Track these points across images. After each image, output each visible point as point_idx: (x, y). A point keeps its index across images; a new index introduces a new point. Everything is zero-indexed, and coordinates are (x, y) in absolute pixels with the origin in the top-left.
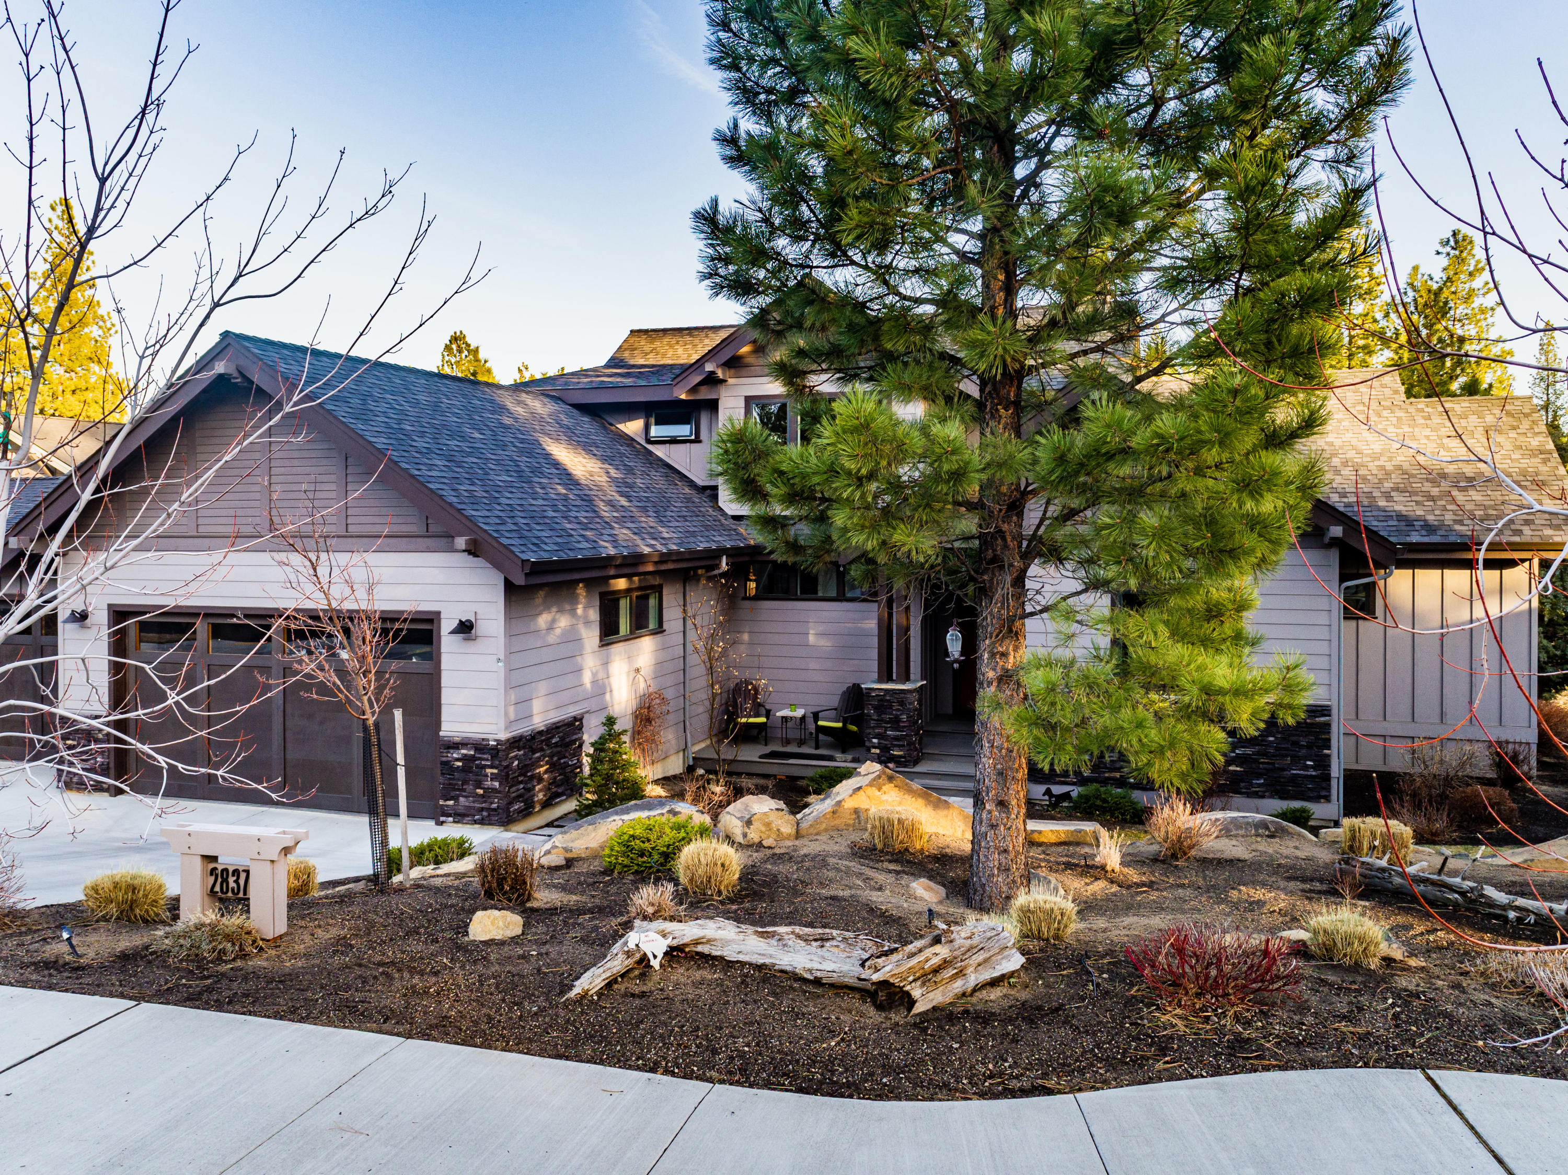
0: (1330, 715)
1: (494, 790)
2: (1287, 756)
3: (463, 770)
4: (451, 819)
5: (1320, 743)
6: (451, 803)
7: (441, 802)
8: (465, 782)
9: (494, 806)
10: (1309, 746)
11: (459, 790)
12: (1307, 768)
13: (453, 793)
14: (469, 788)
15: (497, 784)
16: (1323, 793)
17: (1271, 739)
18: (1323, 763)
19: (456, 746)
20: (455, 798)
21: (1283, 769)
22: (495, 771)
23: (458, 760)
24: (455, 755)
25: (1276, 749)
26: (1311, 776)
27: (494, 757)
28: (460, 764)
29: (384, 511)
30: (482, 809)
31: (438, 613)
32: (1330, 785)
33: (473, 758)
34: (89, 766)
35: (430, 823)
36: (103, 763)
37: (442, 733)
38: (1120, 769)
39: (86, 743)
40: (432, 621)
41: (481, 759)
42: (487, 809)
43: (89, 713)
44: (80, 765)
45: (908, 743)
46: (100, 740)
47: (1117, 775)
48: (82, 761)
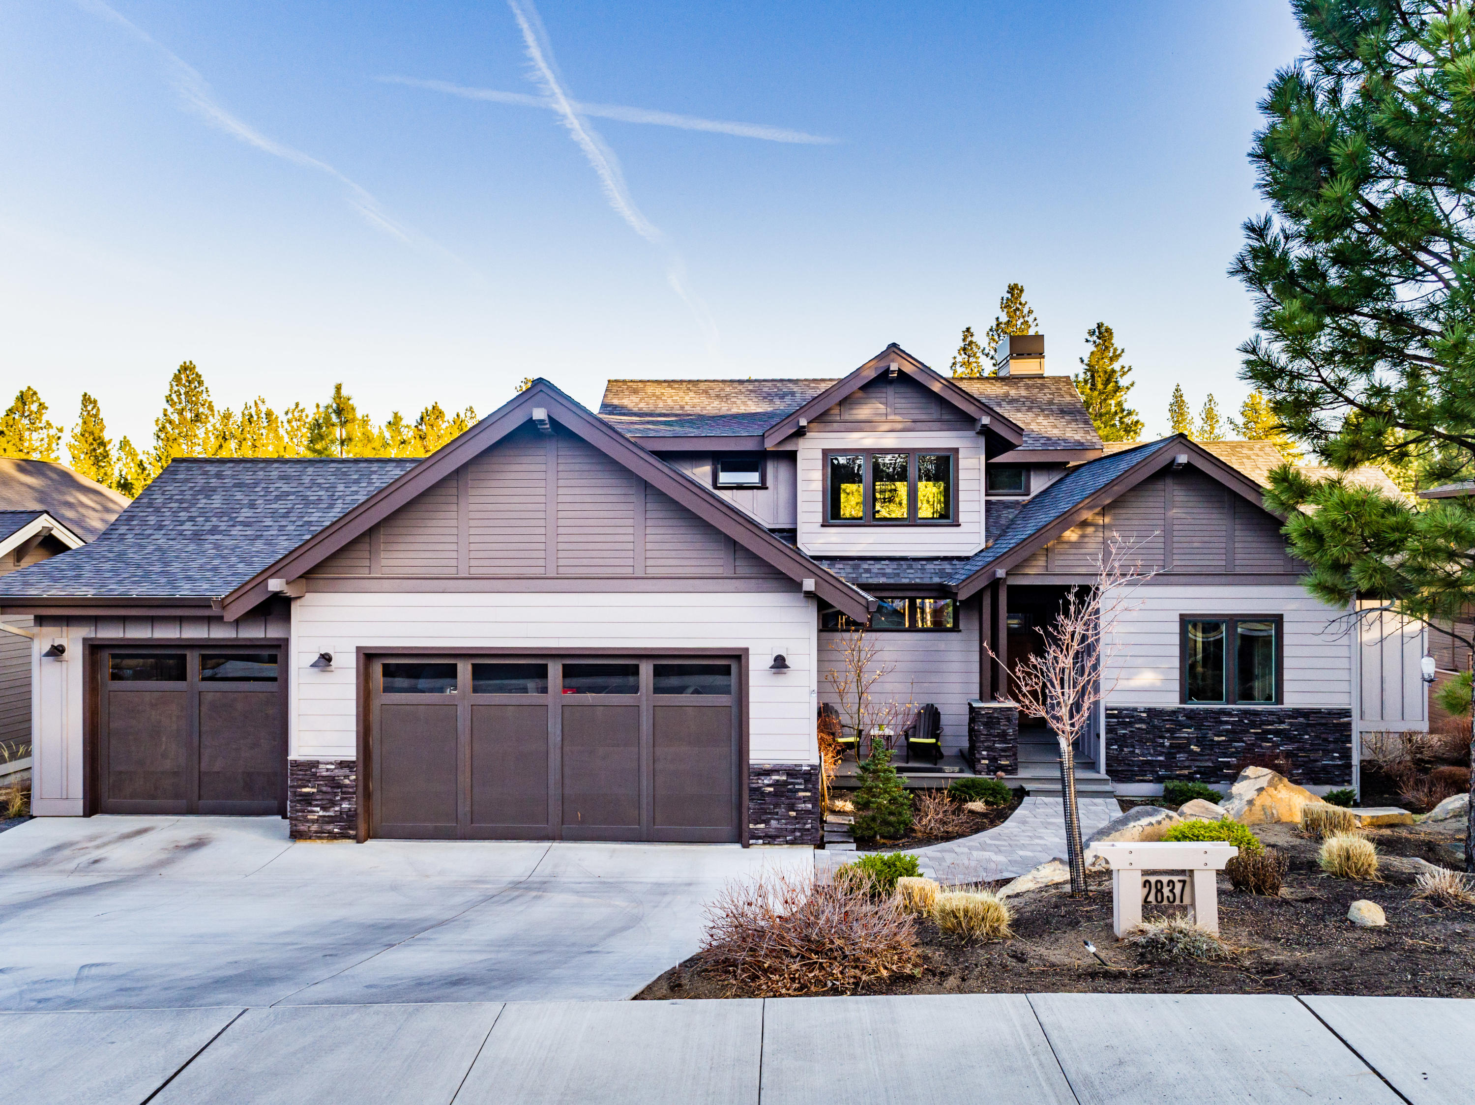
0: (1350, 716)
1: (808, 812)
2: (1319, 750)
3: (775, 794)
4: (761, 841)
5: (1344, 738)
6: (762, 826)
7: (751, 826)
8: (776, 805)
9: (808, 826)
10: (1335, 742)
11: (770, 813)
12: (1334, 759)
13: (764, 817)
14: (782, 810)
15: (810, 806)
16: (1347, 778)
17: (1307, 737)
18: (1346, 755)
19: (768, 773)
20: (766, 822)
21: (1317, 761)
22: (808, 794)
23: (769, 785)
24: (766, 782)
25: (1312, 745)
26: (1338, 765)
27: (807, 781)
28: (772, 789)
29: (688, 554)
30: (795, 830)
31: (746, 650)
32: (1351, 772)
33: (786, 783)
34: (331, 814)
35: (737, 847)
36: (350, 809)
37: (751, 762)
38: (1188, 767)
39: (329, 789)
40: (739, 657)
41: (794, 784)
42: (799, 830)
43: (333, 759)
44: (321, 813)
45: (1013, 754)
46: (346, 786)
47: (1186, 772)
48: (324, 808)
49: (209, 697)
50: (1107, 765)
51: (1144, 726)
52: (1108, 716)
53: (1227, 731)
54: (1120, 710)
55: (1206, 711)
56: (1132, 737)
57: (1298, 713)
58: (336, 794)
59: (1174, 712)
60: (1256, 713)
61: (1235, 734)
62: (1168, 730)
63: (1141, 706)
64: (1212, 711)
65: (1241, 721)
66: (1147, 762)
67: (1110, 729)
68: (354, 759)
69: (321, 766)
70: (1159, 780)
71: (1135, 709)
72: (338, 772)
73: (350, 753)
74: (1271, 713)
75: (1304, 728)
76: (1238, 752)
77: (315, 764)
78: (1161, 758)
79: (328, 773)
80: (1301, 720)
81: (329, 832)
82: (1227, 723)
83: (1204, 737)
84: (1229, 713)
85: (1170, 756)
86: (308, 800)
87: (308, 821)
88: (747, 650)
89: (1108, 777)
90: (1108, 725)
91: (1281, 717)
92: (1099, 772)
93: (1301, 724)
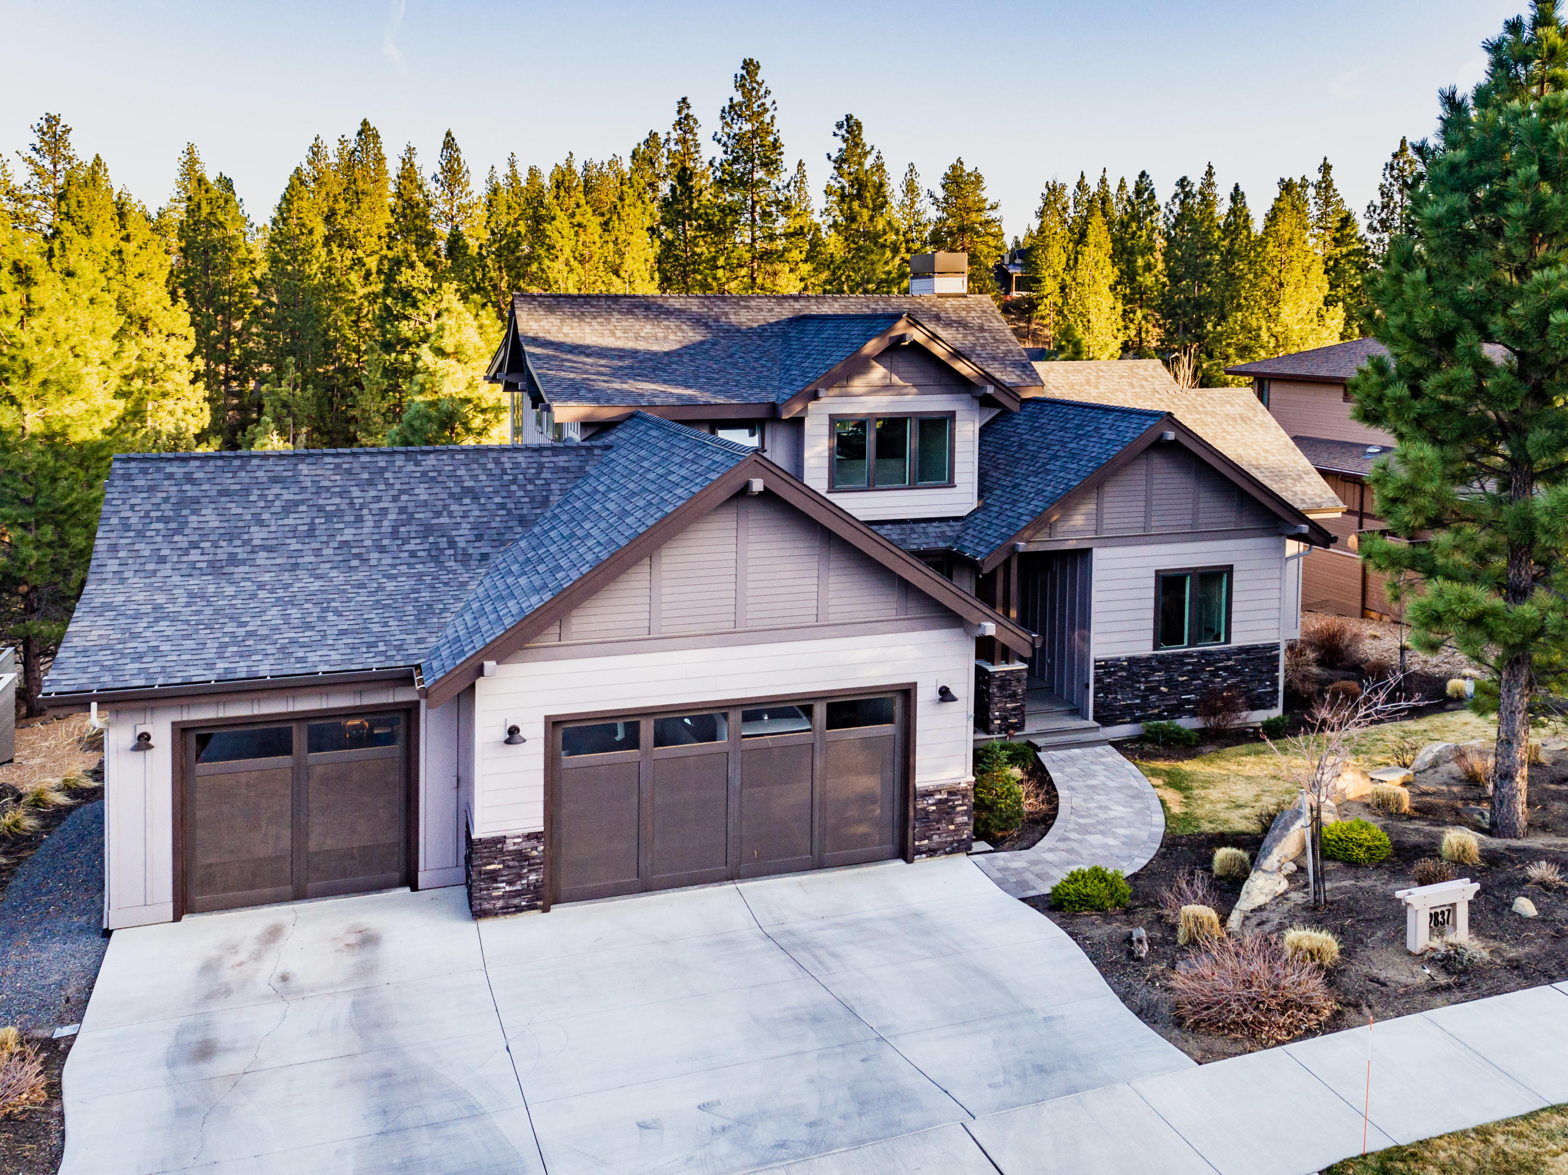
0: (1278, 650)
1: (964, 824)
2: (1255, 680)
3: (937, 812)
4: (923, 855)
5: (1273, 669)
6: (926, 842)
7: (917, 843)
8: (938, 822)
10: (1267, 672)
11: (933, 830)
12: (1266, 687)
13: (928, 834)
14: (943, 826)
15: (966, 818)
16: (1275, 702)
17: (1247, 670)
18: (1274, 682)
19: (930, 794)
20: (929, 838)
21: (1254, 690)
22: (965, 808)
23: (932, 805)
24: (930, 801)
25: (1250, 676)
26: (1268, 692)
27: (964, 796)
28: (934, 808)
29: (866, 600)
30: (953, 842)
32: (1278, 697)
33: (947, 800)
34: (519, 887)
35: (900, 863)
36: (537, 880)
37: (918, 785)
38: (1159, 707)
39: (516, 864)
40: (907, 693)
41: (953, 801)
42: (958, 841)
43: (520, 832)
44: (508, 889)
45: (1020, 712)
46: (534, 858)
47: (1156, 711)
48: (510, 883)
49: (320, 770)
50: (1095, 712)
51: (1124, 674)
52: (1096, 667)
53: (1189, 671)
54: (1106, 661)
55: (1173, 655)
56: (1115, 685)
57: (1241, 650)
58: (522, 867)
59: (1149, 659)
60: (1211, 653)
61: (1194, 674)
62: (1144, 675)
63: (1123, 655)
64: (1178, 655)
65: (1199, 661)
66: (1127, 706)
67: (1098, 680)
68: (542, 829)
69: (508, 841)
70: (1136, 720)
71: (1118, 659)
72: (527, 845)
73: (538, 825)
74: (1222, 652)
75: (1244, 662)
76: (1196, 689)
77: (502, 840)
78: (1138, 701)
79: (516, 847)
80: (1244, 656)
81: (515, 907)
82: (1189, 664)
83: (1171, 678)
84: (1189, 655)
85: (1145, 698)
86: (493, 877)
87: (493, 898)
88: (915, 684)
89: (1097, 724)
90: (1097, 675)
91: (1228, 654)
92: (1087, 719)
93: (1243, 659)
